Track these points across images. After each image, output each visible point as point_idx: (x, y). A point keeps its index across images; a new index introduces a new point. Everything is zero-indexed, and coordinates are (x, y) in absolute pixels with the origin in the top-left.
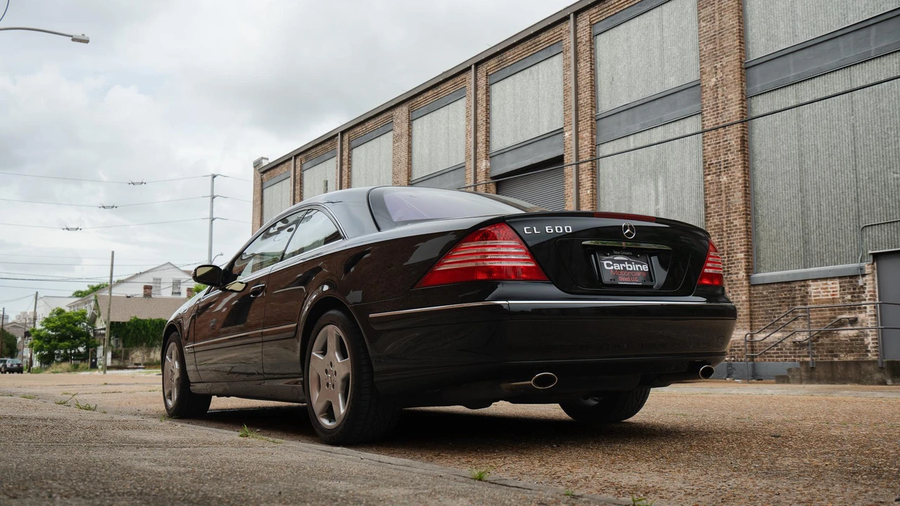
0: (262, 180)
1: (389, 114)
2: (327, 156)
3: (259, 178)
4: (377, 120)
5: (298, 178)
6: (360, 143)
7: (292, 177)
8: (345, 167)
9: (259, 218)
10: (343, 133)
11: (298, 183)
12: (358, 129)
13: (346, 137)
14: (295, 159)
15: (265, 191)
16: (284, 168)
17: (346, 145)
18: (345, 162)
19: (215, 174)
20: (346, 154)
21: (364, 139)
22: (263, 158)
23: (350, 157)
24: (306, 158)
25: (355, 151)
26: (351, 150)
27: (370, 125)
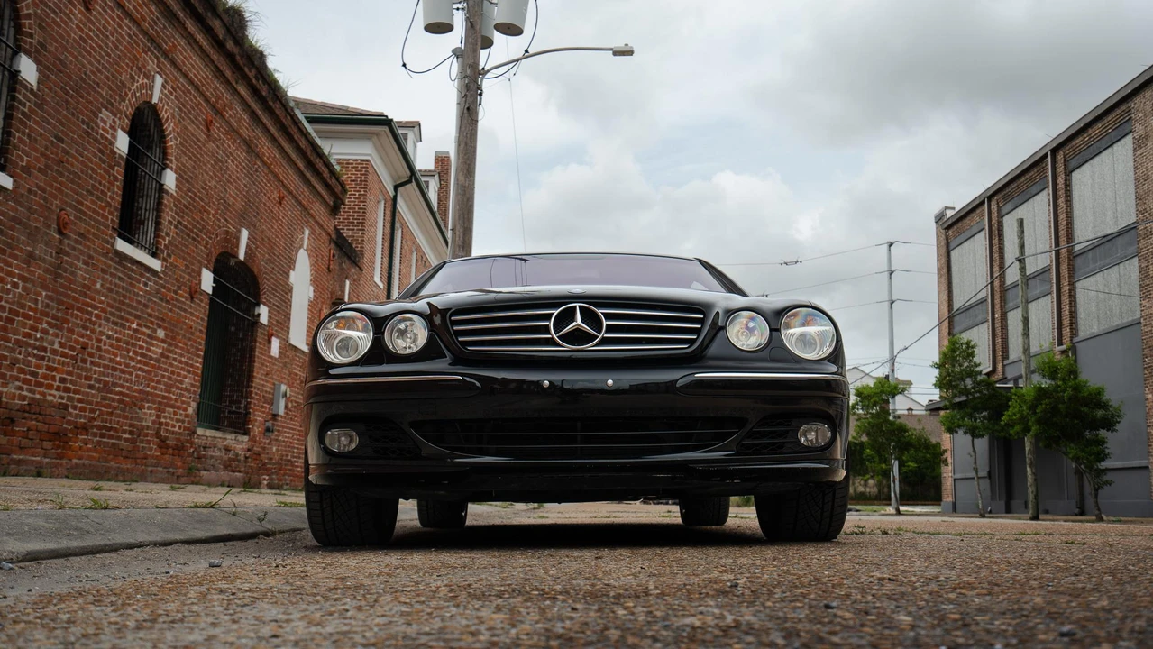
0: (947, 238)
1: (1123, 108)
2: (1034, 189)
3: (943, 236)
4: (1106, 121)
5: (995, 228)
6: (1081, 161)
7: (987, 228)
8: (1061, 201)
9: (946, 292)
10: (1055, 151)
11: (996, 235)
12: (1077, 141)
13: (1060, 156)
14: (989, 201)
15: (953, 253)
16: (975, 216)
17: (1060, 169)
18: (1061, 193)
19: (892, 241)
20: (1061, 181)
21: (1087, 155)
22: (946, 208)
23: (1068, 185)
24: (1005, 198)
25: (1076, 175)
26: (1068, 174)
27: (1094, 131)
